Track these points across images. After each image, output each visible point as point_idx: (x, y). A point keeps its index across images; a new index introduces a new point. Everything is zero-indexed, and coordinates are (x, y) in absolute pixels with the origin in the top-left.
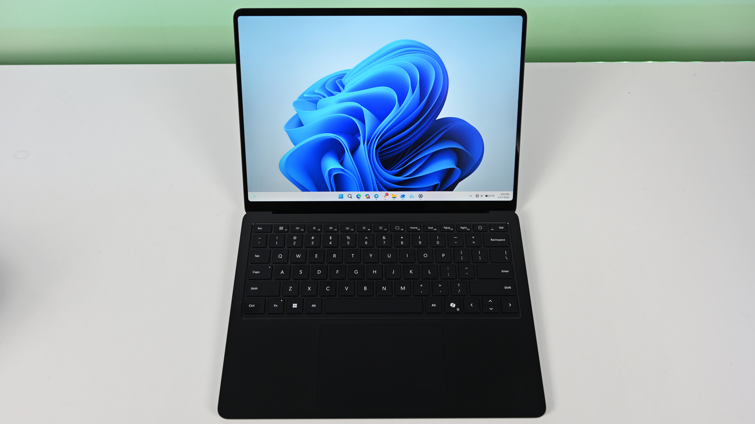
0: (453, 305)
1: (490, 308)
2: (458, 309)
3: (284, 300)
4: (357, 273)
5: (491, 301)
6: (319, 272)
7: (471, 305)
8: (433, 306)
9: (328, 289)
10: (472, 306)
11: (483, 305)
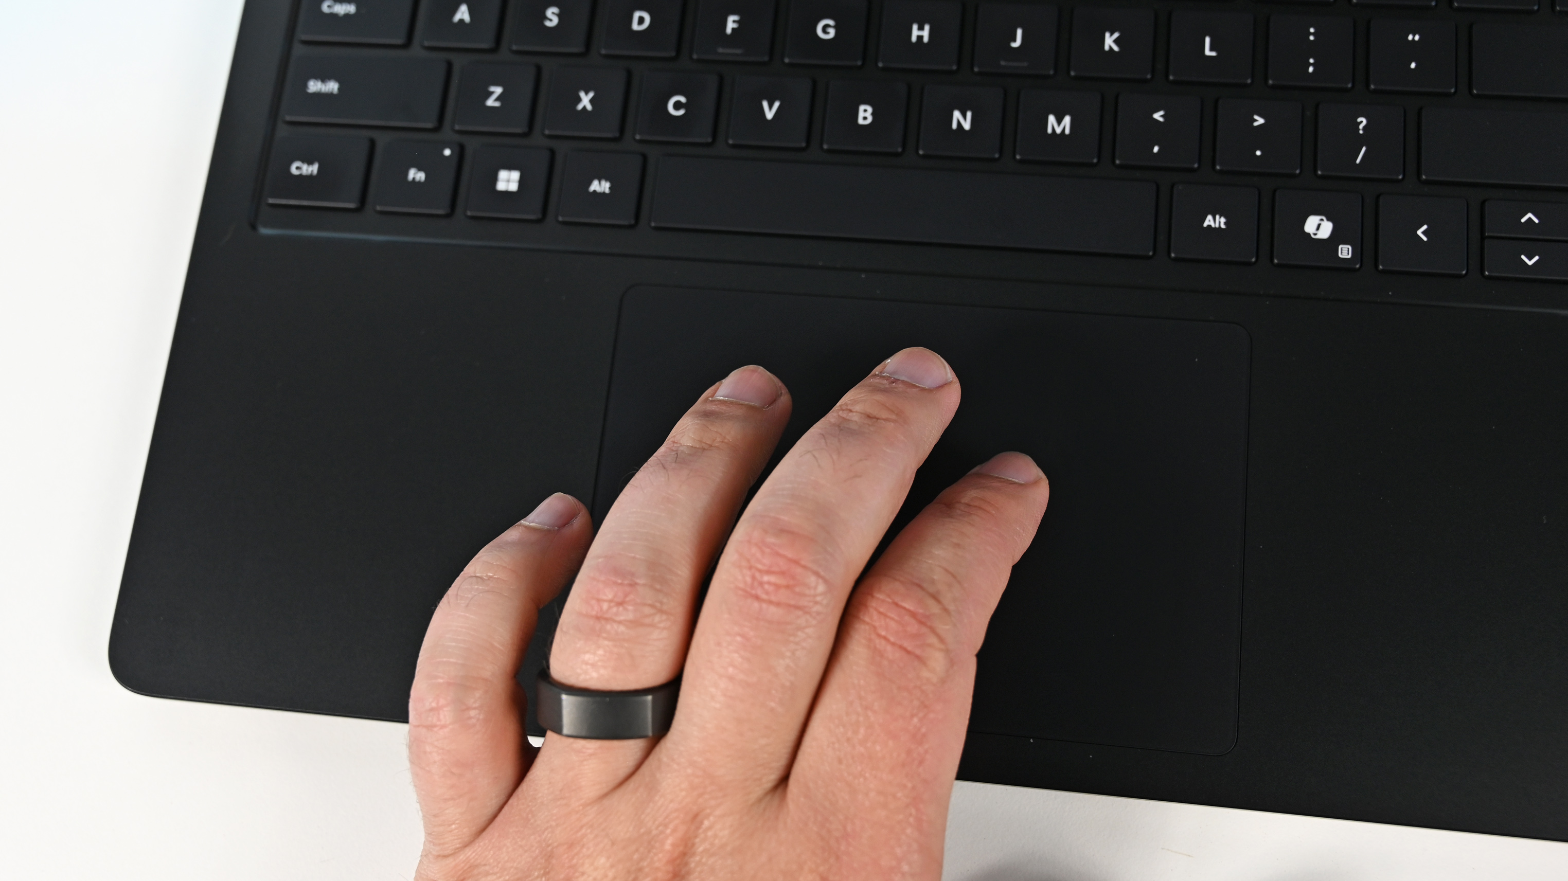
0: (1318, 228)
1: (1523, 257)
2: (1345, 251)
3: (460, 152)
4: (827, 33)
5: (1536, 221)
6: (641, 21)
7: (1419, 232)
8: (1209, 226)
9: (677, 106)
10: (1425, 239)
11: (1483, 238)
